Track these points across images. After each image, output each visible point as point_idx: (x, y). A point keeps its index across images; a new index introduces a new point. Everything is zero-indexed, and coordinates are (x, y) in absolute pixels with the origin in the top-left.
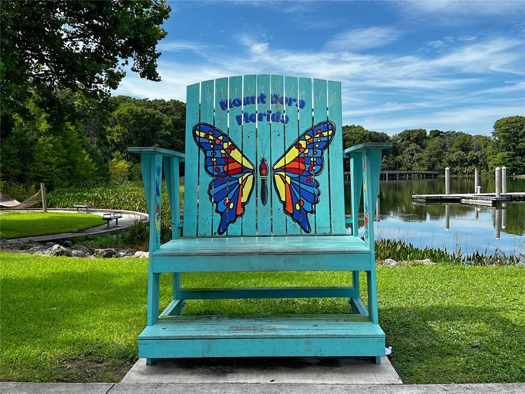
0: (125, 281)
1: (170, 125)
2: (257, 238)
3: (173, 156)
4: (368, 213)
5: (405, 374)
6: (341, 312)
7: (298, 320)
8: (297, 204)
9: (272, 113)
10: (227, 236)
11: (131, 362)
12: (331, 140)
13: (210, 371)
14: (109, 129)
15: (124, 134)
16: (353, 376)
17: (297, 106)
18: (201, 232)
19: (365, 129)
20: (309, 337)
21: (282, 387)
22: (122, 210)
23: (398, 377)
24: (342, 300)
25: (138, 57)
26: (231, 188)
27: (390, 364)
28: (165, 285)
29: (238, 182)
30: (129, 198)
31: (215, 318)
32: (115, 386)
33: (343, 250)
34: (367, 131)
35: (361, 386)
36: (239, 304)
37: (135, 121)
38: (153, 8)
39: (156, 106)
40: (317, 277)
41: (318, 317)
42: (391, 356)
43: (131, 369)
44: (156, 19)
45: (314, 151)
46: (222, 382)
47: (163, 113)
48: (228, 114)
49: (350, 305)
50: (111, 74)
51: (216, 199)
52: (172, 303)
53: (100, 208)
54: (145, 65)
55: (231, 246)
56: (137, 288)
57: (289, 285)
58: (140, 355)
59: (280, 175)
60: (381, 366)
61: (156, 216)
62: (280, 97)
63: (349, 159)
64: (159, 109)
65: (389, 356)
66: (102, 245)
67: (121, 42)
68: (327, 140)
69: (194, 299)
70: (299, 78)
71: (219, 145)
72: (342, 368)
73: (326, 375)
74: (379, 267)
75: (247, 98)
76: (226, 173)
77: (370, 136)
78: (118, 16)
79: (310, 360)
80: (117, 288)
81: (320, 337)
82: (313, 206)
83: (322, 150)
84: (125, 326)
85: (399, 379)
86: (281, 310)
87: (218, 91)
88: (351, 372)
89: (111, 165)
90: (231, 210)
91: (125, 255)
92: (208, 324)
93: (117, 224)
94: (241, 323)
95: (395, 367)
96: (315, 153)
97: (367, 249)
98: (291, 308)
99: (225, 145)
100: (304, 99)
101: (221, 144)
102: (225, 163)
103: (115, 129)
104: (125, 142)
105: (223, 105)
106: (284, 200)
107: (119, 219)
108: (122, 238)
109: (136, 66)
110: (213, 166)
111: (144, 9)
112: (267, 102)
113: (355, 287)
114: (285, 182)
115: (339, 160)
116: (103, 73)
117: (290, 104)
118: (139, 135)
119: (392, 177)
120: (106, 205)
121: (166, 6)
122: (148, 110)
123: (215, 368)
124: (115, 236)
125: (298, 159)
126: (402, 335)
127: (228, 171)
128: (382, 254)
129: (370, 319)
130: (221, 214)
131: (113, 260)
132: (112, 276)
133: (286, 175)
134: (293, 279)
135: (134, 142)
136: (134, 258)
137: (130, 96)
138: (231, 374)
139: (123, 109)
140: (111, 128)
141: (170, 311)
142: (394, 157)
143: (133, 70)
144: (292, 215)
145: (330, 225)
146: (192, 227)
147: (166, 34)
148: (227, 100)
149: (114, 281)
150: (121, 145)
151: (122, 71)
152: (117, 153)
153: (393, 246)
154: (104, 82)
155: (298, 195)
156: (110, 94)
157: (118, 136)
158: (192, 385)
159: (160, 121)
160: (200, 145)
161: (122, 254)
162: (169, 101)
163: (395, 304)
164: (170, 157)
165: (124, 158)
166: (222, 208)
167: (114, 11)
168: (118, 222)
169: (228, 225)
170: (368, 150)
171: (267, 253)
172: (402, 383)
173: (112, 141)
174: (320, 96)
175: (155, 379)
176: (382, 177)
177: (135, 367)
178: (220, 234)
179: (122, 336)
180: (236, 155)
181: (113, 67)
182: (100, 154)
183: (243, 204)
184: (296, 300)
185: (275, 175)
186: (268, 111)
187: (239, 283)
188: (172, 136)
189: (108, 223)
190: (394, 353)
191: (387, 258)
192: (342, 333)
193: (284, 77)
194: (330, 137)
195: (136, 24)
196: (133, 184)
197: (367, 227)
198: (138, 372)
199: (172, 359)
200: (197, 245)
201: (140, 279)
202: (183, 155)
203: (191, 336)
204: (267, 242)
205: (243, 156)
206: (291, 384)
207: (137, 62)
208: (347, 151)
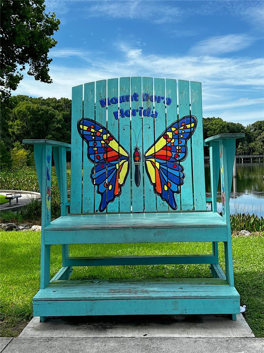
0: (23, 250)
1: (61, 119)
2: (132, 214)
3: (61, 146)
4: (224, 193)
5: (257, 328)
6: (203, 276)
7: (166, 283)
8: (165, 186)
9: (144, 109)
10: (107, 213)
11: (27, 319)
12: (194, 131)
13: (93, 327)
14: (10, 123)
15: (23, 127)
16: (213, 331)
17: (164, 103)
18: (85, 210)
19: (224, 121)
20: (176, 298)
21: (153, 341)
22: (21, 191)
23: (251, 331)
24: (204, 266)
25: (33, 63)
26: (110, 172)
27: (244, 320)
28: (56, 254)
29: (116, 168)
30: (27, 181)
31: (97, 282)
32: (13, 340)
33: (203, 224)
34: (225, 122)
35: (220, 340)
36: (118, 269)
37: (32, 116)
38: (45, 21)
39: (49, 103)
40: (183, 246)
41: (183, 281)
42: (245, 313)
43: (27, 326)
44: (47, 31)
45: (179, 141)
46: (102, 336)
47: (55, 109)
48: (107, 110)
49: (210, 270)
50: (11, 77)
51: (98, 181)
52: (61, 269)
53: (3, 189)
54: (39, 70)
55: (110, 222)
56: (33, 256)
57: (160, 254)
58: (34, 313)
59: (151, 161)
60: (237, 322)
61: (47, 197)
62: (150, 95)
63: (209, 147)
64: (52, 106)
65: (243, 313)
66: (4, 220)
67: (19, 50)
68: (190, 131)
69: (80, 266)
70: (166, 79)
71: (100, 136)
72: (204, 324)
73: (190, 330)
74: (235, 237)
75: (123, 97)
76: (106, 159)
77: (228, 126)
78: (16, 29)
79: (177, 317)
80: (17, 256)
81: (185, 298)
82: (179, 187)
83: (186, 140)
84: (23, 288)
85: (252, 333)
86: (152, 275)
87: (98, 91)
88: (212, 327)
89: (13, 153)
90: (110, 191)
91: (23, 229)
92: (91, 287)
93: (17, 202)
94: (119, 286)
95: (248, 323)
96: (180, 142)
97: (224, 223)
98: (161, 273)
99: (105, 137)
100: (170, 97)
101: (101, 135)
102: (104, 152)
103: (15, 123)
104: (24, 134)
105: (103, 103)
106: (154, 182)
107: (19, 198)
108: (22, 214)
109: (31, 71)
110: (95, 154)
111: (37, 23)
112: (139, 100)
113: (215, 255)
114: (155, 167)
115: (200, 148)
116: (5, 77)
117: (158, 102)
118: (35, 128)
119: (247, 160)
120: (8, 186)
121: (56, 20)
122: (42, 107)
123: (97, 325)
124: (16, 212)
125: (165, 148)
126: (254, 295)
127: (107, 158)
128: (238, 226)
129: (227, 282)
130: (102, 194)
131: (13, 233)
132: (12, 246)
133: (156, 161)
134: (163, 248)
135: (31, 134)
136: (31, 231)
137: (27, 95)
138: (111, 329)
139: (22, 107)
140: (12, 122)
141: (60, 276)
142: (248, 144)
143: (29, 74)
144: (161, 195)
145: (193, 203)
146: (77, 205)
147: (56, 43)
148: (106, 99)
149: (14, 251)
150: (21, 137)
151: (20, 74)
152: (18, 143)
153: (247, 219)
154: (5, 84)
155: (166, 178)
156: (10, 94)
157: (18, 129)
158: (78, 339)
159: (53, 116)
160: (83, 137)
161: (21, 227)
162: (60, 99)
163: (249, 268)
164: (58, 147)
165: (23, 147)
166: (102, 189)
167: (13, 24)
168: (18, 201)
169: (108, 204)
170: (224, 140)
171: (140, 227)
172: (254, 336)
173: (13, 133)
174: (184, 94)
175: (47, 334)
176: (238, 161)
177: (30, 324)
178: (101, 211)
179: (20, 297)
180: (113, 144)
181: (12, 72)
182: (3, 144)
183: (120, 186)
184: (165, 266)
185: (147, 162)
186: (140, 108)
187: (118, 252)
188: (63, 128)
189: (10, 202)
190: (247, 311)
191: (242, 230)
192: (203, 294)
193: (153, 79)
194: (192, 129)
195: (31, 35)
196: (31, 169)
197: (223, 205)
198: (33, 328)
199: (61, 317)
200: (82, 221)
201: (35, 249)
202: (69, 145)
203: (77, 298)
204: (140, 217)
205: (120, 145)
206: (161, 338)
207: (32, 67)
208: (207, 140)
